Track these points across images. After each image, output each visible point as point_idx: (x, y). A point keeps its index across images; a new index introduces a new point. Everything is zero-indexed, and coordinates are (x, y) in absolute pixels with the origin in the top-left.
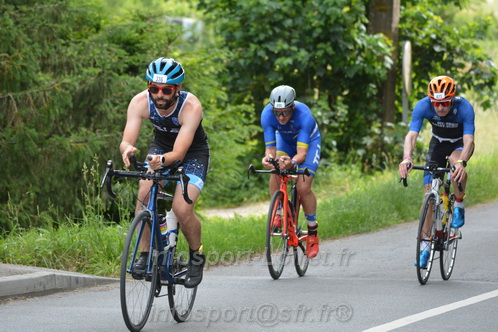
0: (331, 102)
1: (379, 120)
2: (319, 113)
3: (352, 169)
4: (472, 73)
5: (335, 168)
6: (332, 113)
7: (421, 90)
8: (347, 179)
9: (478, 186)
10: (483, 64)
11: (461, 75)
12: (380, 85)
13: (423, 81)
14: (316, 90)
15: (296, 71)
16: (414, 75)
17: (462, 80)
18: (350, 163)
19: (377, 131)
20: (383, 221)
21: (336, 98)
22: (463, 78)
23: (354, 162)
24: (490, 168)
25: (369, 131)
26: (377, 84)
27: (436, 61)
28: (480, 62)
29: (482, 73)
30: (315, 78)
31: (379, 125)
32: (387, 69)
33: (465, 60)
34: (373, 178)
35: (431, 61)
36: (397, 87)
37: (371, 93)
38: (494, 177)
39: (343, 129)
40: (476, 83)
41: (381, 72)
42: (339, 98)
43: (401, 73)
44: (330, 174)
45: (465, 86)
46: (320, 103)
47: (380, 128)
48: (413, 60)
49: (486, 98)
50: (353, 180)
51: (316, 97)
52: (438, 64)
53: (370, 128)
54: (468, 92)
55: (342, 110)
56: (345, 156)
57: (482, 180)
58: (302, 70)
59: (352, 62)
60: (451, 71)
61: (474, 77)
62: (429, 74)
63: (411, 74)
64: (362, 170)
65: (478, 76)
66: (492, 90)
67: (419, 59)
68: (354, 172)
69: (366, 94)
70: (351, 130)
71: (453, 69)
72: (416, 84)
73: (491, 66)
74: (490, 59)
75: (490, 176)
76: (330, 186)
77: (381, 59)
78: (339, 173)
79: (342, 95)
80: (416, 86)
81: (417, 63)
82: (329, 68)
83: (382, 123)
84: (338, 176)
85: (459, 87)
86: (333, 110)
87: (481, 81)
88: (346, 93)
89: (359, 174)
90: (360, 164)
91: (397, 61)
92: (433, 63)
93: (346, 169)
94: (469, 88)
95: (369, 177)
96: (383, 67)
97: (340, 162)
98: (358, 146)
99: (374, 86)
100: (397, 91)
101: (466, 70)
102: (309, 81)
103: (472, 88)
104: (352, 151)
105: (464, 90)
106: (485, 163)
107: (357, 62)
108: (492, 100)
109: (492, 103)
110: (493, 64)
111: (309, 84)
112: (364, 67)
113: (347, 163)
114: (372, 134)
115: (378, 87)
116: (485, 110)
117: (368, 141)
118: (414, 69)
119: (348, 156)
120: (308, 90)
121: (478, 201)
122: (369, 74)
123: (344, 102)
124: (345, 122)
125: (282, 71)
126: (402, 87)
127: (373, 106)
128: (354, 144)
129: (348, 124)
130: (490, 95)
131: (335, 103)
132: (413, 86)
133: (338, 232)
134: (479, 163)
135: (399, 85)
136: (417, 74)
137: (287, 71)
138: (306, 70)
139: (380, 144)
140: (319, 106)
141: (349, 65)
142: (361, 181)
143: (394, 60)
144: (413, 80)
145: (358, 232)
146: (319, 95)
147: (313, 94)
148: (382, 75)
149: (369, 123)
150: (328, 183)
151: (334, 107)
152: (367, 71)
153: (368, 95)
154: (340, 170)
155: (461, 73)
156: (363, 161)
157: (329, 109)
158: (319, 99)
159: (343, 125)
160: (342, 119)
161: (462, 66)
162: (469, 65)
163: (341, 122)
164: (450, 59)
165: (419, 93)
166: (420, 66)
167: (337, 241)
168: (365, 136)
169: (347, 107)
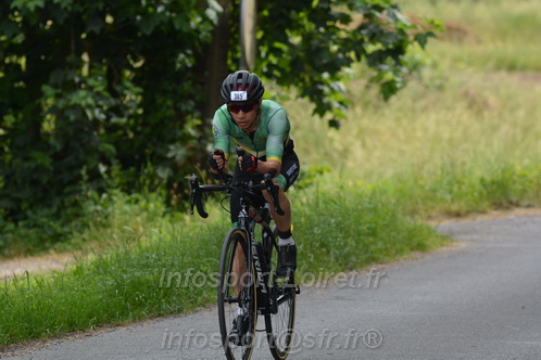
0: (113, 79)
1: (197, 114)
2: (90, 101)
3: (148, 201)
4: (364, 32)
5: (119, 197)
6: (113, 101)
7: (273, 60)
8: (139, 219)
9: (373, 233)
10: (382, 16)
11: (343, 35)
12: (200, 50)
13: (278, 45)
14: (85, 57)
15: (49, 23)
16: (260, 35)
17: (346, 45)
18: (146, 189)
19: (193, 132)
20: (205, 295)
21: (121, 75)
22: (347, 40)
23: (152, 190)
24: (393, 201)
25: (179, 133)
26: (194, 49)
27: (298, 11)
28: (377, 14)
29: (382, 32)
30: (84, 36)
31: (199, 122)
32: (211, 22)
33: (351, 7)
34: (187, 218)
35: (289, 9)
36: (230, 54)
37: (182, 62)
38: (400, 216)
39: (133, 129)
40: (371, 48)
41: (201, 27)
42: (128, 73)
43: (238, 30)
44: (110, 209)
45: (352, 55)
46: (91, 82)
47: (199, 128)
48: (259, 7)
49: (389, 76)
50: (151, 219)
51: (85, 71)
52: (302, 14)
53: (182, 127)
54: (355, 65)
55: (132, 96)
56: (137, 176)
57: (381, 222)
58: (61, 22)
59: (151, 10)
60: (327, 28)
61: (366, 39)
62: (288, 32)
63: (254, 32)
64: (168, 203)
65: (373, 38)
66: (399, 63)
67: (270, 6)
68: (152, 206)
69: (174, 64)
70: (147, 130)
71: (329, 23)
72: (264, 51)
73: (396, 20)
74: (395, 7)
75: (394, 215)
76: (109, 231)
77: (203, 5)
78: (127, 208)
79: (131, 68)
80: (263, 54)
81: (266, 13)
82: (109, 19)
83: (202, 118)
84: (125, 213)
85: (340, 56)
86: (115, 95)
87: (379, 46)
88: (139, 64)
89: (163, 209)
90: (164, 192)
91: (231, 8)
92: (293, 14)
93: (137, 201)
94: (359, 58)
95: (179, 214)
96: (205, 19)
97: (129, 188)
98: (160, 160)
99: (189, 52)
100: (229, 62)
101: (353, 26)
102: (73, 42)
103: (363, 59)
104: (149, 168)
105: (348, 62)
106: (384, 192)
107: (160, 9)
108: (398, 79)
109: (398, 85)
110: (399, 16)
111: (73, 48)
112: (171, 19)
113: (140, 190)
114: (185, 138)
115: (195, 55)
116: (386, 98)
117: (178, 152)
118: (260, 23)
119: (142, 178)
120: (70, 58)
121: (373, 260)
122: (180, 31)
123: (136, 82)
124: (135, 116)
125: (25, 21)
126: (239, 55)
127: (187, 86)
128: (153, 154)
129: (143, 121)
130: (396, 72)
131: (120, 82)
132: (258, 53)
133: (124, 314)
134: (374, 192)
135: (235, 51)
136: (266, 33)
137: (33, 22)
138: (67, 21)
139: (199, 156)
140: (90, 88)
141: (145, 14)
142: (165, 222)
143: (224, 7)
144: (258, 43)
145: (159, 314)
146: (91, 67)
147: (79, 65)
148: (204, 35)
149: (181, 118)
150: (104, 226)
151: (118, 88)
152: (177, 26)
153: (178, 66)
154: (129, 202)
155: (344, 31)
156: (169, 186)
157: (106, 94)
158: (90, 75)
159: (132, 122)
160: (131, 111)
161: (346, 19)
162: (357, 18)
163: (130, 117)
164: (325, 5)
165: (270, 66)
166: (271, 18)
167: (122, 330)
168: (173, 141)
169: (139, 90)
